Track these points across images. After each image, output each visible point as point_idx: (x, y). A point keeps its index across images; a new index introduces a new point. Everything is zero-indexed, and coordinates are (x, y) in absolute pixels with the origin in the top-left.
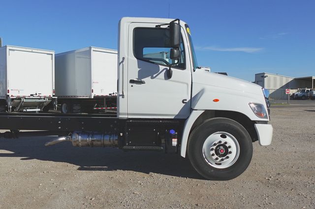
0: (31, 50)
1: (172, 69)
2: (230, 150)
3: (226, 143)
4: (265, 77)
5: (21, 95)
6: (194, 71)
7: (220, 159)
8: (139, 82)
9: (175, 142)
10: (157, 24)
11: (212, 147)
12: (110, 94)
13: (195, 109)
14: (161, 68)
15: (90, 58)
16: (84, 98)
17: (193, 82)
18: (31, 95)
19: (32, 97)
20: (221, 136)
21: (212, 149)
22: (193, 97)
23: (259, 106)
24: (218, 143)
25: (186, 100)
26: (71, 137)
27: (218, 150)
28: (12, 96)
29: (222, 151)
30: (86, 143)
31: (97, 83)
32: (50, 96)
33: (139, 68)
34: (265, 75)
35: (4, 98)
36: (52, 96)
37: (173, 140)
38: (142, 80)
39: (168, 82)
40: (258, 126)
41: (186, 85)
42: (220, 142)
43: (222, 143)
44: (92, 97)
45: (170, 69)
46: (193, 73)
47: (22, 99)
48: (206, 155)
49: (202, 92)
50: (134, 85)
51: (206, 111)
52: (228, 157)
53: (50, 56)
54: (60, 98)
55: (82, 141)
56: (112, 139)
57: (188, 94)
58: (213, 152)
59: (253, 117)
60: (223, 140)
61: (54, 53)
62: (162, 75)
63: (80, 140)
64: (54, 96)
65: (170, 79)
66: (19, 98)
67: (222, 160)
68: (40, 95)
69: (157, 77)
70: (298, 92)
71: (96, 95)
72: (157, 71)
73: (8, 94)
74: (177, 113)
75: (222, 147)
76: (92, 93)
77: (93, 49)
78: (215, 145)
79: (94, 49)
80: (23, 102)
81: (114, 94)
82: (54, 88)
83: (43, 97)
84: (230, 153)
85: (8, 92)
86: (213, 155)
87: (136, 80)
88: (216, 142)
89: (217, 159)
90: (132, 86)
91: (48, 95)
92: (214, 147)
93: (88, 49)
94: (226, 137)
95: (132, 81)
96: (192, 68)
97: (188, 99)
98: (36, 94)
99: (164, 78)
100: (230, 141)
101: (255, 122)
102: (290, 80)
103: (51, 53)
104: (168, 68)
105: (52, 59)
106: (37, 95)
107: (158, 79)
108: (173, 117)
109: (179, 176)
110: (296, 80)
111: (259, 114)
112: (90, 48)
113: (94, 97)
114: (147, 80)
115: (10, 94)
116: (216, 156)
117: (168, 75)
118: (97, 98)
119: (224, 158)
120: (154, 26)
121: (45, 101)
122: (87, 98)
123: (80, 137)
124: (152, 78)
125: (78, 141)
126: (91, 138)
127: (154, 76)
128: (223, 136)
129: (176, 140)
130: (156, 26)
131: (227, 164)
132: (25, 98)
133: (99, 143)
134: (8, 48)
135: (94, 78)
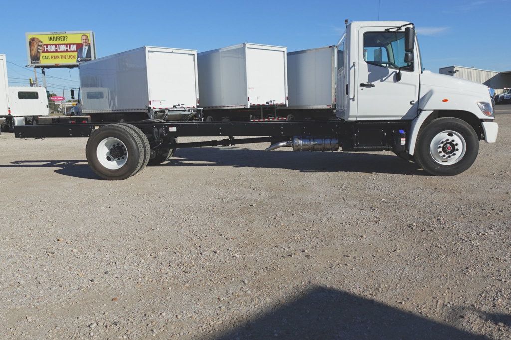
0: (170, 51)
1: (401, 72)
2: (456, 147)
3: (453, 141)
4: (455, 72)
5: (163, 107)
6: (422, 73)
7: (447, 155)
8: (369, 85)
9: (403, 141)
10: (387, 28)
11: (440, 145)
12: (267, 103)
13: (424, 109)
14: (391, 71)
15: (244, 58)
16: (237, 107)
17: (421, 83)
18: (174, 106)
19: (175, 109)
20: (448, 134)
21: (440, 147)
22: (420, 97)
23: (486, 105)
24: (445, 141)
25: (413, 101)
26: (293, 142)
27: (445, 148)
28: (154, 108)
29: (449, 148)
30: (307, 147)
31: (253, 88)
32: (194, 107)
33: (369, 71)
34: (455, 69)
35: (145, 111)
36: (196, 107)
37: (402, 139)
38: (372, 83)
39: (396, 84)
40: (485, 124)
41: (414, 87)
42: (447, 140)
43: (449, 141)
44: (248, 107)
45: (399, 72)
46: (421, 74)
47: (166, 111)
48: (433, 153)
49: (430, 93)
50: (364, 88)
51: (435, 111)
52: (454, 154)
53: (192, 57)
54: (207, 109)
55: (303, 145)
56: (333, 142)
57: (415, 95)
58: (440, 149)
59: (480, 115)
60: (450, 138)
61: (195, 53)
62: (391, 78)
63: (301, 145)
64: (198, 107)
65: (400, 81)
66: (162, 111)
67: (449, 156)
68: (183, 106)
69: (387, 80)
70: (503, 92)
71: (252, 104)
72: (386, 74)
73: (150, 106)
74: (404, 114)
75: (448, 145)
76: (248, 102)
77: (247, 46)
78: (442, 142)
79: (249, 46)
80: (167, 114)
81: (271, 102)
82: (198, 97)
83: (187, 109)
84: (457, 150)
85: (150, 104)
86: (440, 152)
87: (366, 83)
88: (444, 140)
89: (444, 156)
90: (362, 89)
91: (191, 106)
92: (442, 145)
93: (241, 46)
94: (452, 135)
95: (362, 85)
96: (420, 70)
97: (416, 100)
98: (179, 105)
99: (393, 81)
100: (457, 139)
101: (482, 120)
102: (493, 75)
103: (193, 53)
104: (398, 71)
105: (194, 61)
106: (181, 106)
107: (387, 82)
108: (400, 118)
109: (404, 174)
110: (501, 75)
111: (486, 112)
112: (244, 45)
113: (250, 106)
114: (377, 83)
115: (152, 106)
116: (443, 153)
117: (398, 78)
118: (253, 107)
119: (451, 155)
120: (383, 30)
121: (189, 113)
122: (241, 107)
123: (301, 141)
124: (382, 81)
125: (300, 145)
126: (312, 142)
127: (384, 79)
128: (450, 135)
129: (404, 139)
130: (386, 30)
131: (453, 160)
132: (169, 111)
133: (320, 147)
134: (147, 49)
135: (250, 83)
